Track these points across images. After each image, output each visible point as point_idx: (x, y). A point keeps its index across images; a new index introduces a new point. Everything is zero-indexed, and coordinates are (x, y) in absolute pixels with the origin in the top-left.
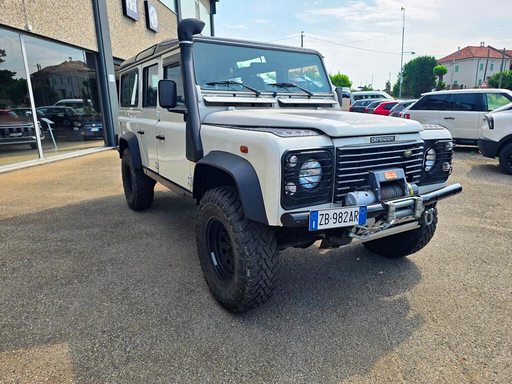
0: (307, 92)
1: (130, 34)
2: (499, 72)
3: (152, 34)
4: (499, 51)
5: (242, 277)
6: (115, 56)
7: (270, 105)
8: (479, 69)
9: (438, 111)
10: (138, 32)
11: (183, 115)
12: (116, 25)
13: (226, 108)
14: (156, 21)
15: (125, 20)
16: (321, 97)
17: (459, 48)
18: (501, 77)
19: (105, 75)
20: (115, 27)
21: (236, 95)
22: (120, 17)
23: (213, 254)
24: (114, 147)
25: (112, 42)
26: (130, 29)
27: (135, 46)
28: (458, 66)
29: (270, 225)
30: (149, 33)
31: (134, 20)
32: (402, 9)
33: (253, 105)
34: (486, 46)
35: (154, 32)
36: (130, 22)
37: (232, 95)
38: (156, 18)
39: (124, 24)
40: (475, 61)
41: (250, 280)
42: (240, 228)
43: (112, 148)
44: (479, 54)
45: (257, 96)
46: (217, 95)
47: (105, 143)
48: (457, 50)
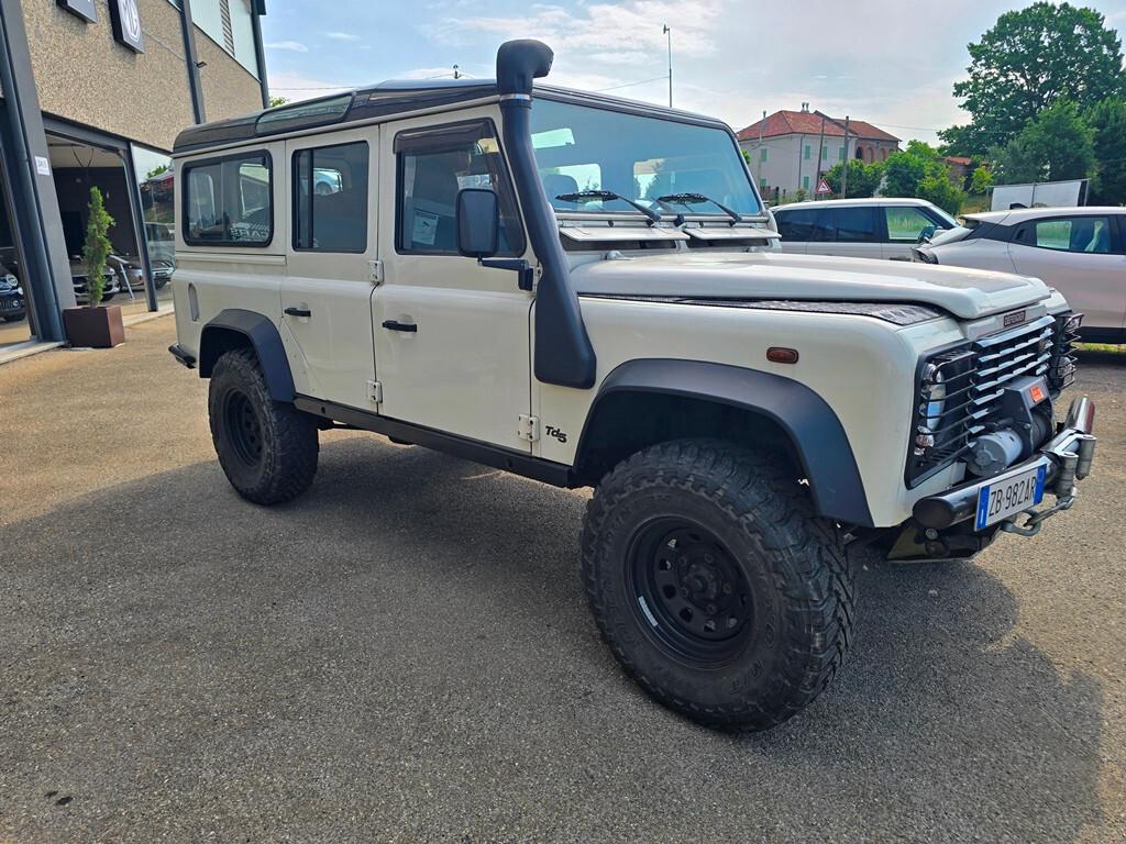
0: (731, 214)
1: (77, 53)
2: (841, 163)
3: (128, 55)
4: (836, 122)
5: (797, 650)
6: (45, 109)
7: (670, 245)
8: (803, 155)
9: (805, 243)
10: (95, 50)
11: (517, 272)
12: (42, 28)
13: (604, 253)
14: (136, 24)
15: (63, 18)
16: (749, 225)
17: (765, 113)
18: (845, 172)
19: (26, 157)
20: (38, 35)
21: (615, 223)
22: (49, 9)
23: (642, 600)
24: (62, 343)
25: (36, 72)
26: (75, 42)
27: (91, 86)
28: (765, 150)
29: (877, 525)
30: (120, 52)
31: (83, 20)
32: (665, 29)
33: (643, 245)
34: (812, 111)
35: (131, 50)
36: (75, 24)
37: (607, 223)
38: (135, 17)
39: (62, 28)
40: (796, 139)
41: (821, 656)
42: (789, 538)
43: (57, 344)
44: (803, 126)
45: (649, 224)
46: (582, 223)
47: (33, 333)
48: (762, 118)
